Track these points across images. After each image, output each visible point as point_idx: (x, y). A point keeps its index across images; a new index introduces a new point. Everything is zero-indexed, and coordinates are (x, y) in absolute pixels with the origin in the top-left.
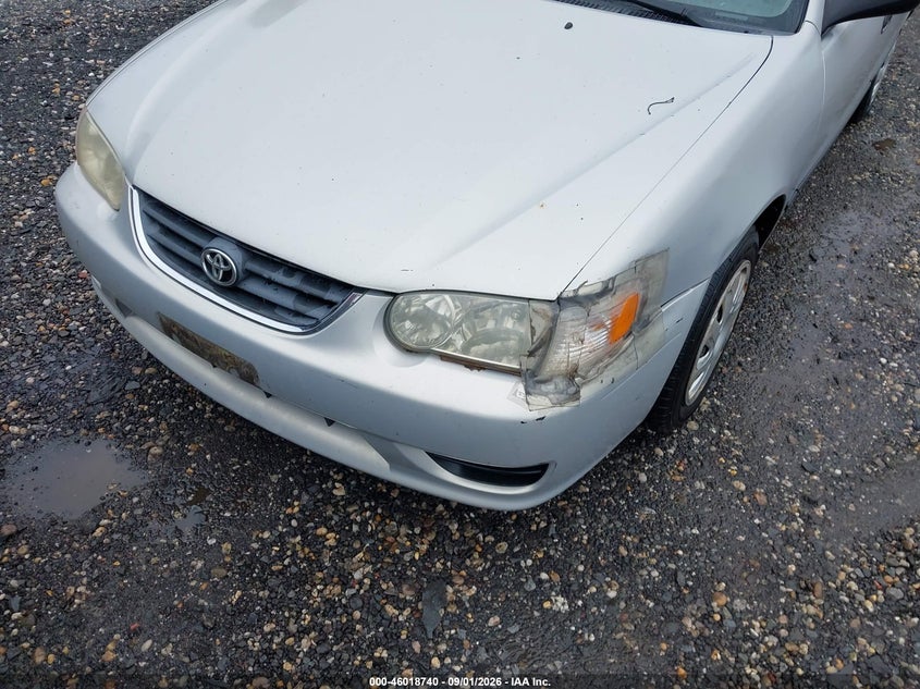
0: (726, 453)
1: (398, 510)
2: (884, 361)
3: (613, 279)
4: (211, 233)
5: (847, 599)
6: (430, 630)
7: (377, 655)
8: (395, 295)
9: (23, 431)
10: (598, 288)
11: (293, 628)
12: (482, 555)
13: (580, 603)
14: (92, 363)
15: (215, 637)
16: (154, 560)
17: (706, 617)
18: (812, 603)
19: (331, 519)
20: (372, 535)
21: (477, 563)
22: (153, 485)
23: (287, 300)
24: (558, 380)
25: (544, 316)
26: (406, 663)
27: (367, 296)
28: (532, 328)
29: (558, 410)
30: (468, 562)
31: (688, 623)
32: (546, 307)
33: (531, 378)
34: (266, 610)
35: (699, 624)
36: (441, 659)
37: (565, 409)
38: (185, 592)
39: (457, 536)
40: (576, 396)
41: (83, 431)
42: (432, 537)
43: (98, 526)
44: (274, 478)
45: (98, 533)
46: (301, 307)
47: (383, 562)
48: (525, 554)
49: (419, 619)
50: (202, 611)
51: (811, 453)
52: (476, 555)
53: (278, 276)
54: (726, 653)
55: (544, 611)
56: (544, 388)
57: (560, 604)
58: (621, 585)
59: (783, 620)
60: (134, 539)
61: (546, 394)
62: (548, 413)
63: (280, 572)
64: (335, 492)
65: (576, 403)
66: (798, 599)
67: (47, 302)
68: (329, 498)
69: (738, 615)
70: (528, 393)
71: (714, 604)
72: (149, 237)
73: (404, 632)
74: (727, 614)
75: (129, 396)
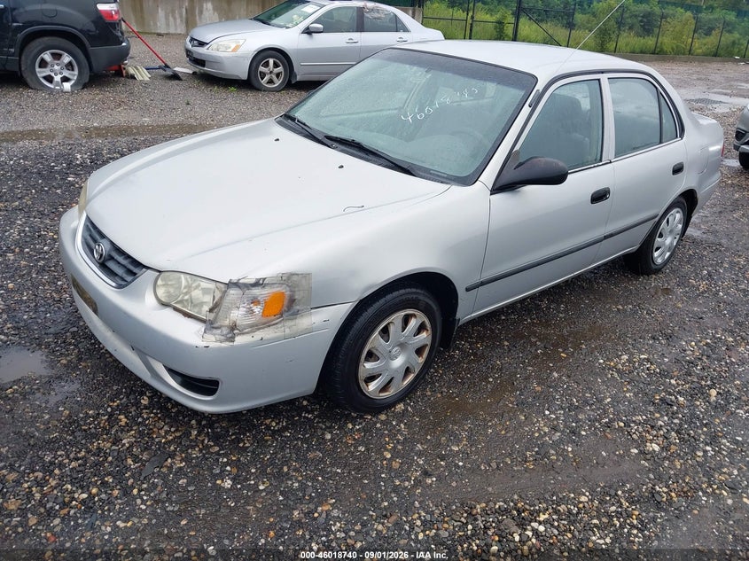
0: (392, 436)
1: (170, 417)
2: (547, 412)
3: (264, 279)
4: (103, 236)
5: (407, 528)
6: (144, 475)
7: (106, 479)
8: (160, 272)
9: (6, 339)
10: (253, 281)
11: (72, 456)
12: (201, 451)
13: (239, 486)
14: (62, 316)
15: (31, 450)
16: (27, 410)
17: (309, 514)
18: (383, 524)
19: (131, 413)
20: (146, 426)
21: (195, 453)
22: (51, 377)
23: (120, 271)
24: (224, 329)
25: (221, 291)
26: (118, 487)
27: (149, 271)
28: (214, 297)
29: (218, 344)
30: (190, 451)
31: (296, 513)
32: (222, 286)
33: (210, 325)
34: (65, 445)
35: (302, 515)
36: (140, 491)
37: (223, 345)
38: (31, 427)
39: (193, 437)
40: (232, 339)
41: (35, 345)
42: (178, 434)
43: (11, 388)
44: (115, 388)
45: (9, 391)
46: (125, 276)
47: (143, 439)
48: (225, 455)
49: (141, 470)
50: (33, 437)
51: (451, 450)
52: (197, 449)
53: (121, 259)
54: (307, 533)
55: (215, 484)
56: (215, 331)
57: (228, 484)
58: (271, 485)
59: (358, 527)
60: (24, 398)
61: (214, 335)
62: (212, 345)
63: (85, 430)
64: (142, 401)
65: (231, 344)
66: (375, 520)
67: (59, 283)
68: (137, 404)
69: (329, 517)
70: (205, 332)
71: (320, 509)
72: (83, 236)
73: (129, 473)
74: (324, 515)
75: (68, 334)
